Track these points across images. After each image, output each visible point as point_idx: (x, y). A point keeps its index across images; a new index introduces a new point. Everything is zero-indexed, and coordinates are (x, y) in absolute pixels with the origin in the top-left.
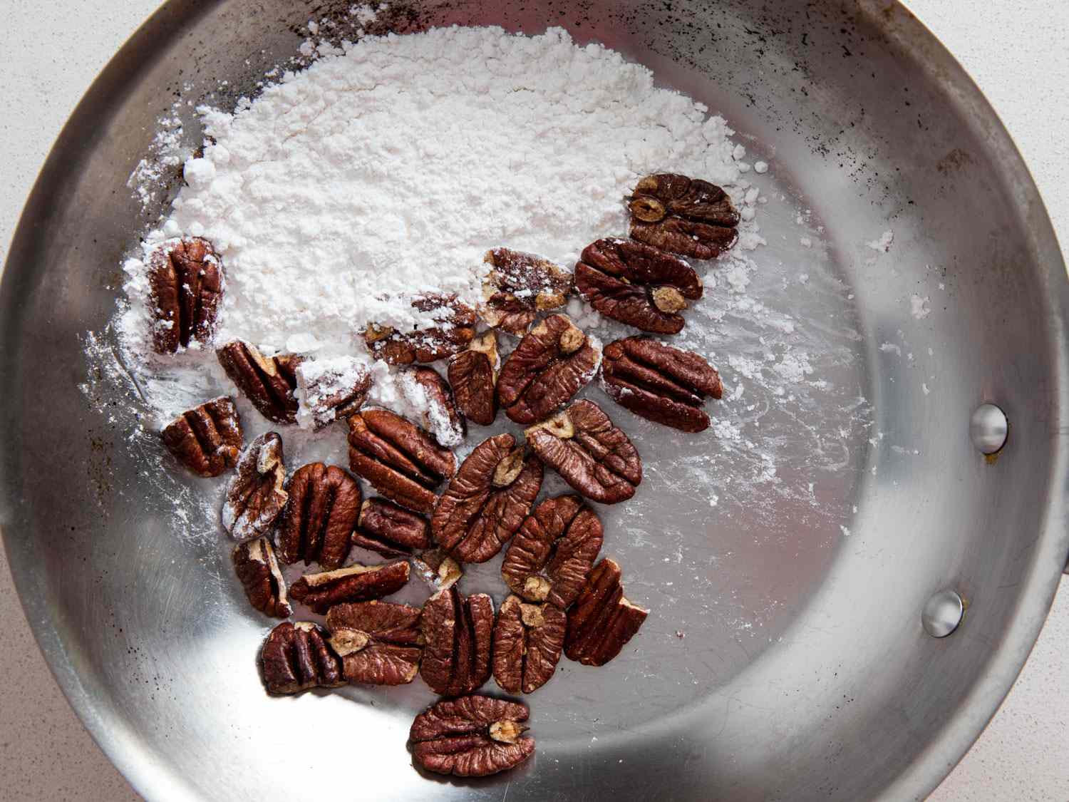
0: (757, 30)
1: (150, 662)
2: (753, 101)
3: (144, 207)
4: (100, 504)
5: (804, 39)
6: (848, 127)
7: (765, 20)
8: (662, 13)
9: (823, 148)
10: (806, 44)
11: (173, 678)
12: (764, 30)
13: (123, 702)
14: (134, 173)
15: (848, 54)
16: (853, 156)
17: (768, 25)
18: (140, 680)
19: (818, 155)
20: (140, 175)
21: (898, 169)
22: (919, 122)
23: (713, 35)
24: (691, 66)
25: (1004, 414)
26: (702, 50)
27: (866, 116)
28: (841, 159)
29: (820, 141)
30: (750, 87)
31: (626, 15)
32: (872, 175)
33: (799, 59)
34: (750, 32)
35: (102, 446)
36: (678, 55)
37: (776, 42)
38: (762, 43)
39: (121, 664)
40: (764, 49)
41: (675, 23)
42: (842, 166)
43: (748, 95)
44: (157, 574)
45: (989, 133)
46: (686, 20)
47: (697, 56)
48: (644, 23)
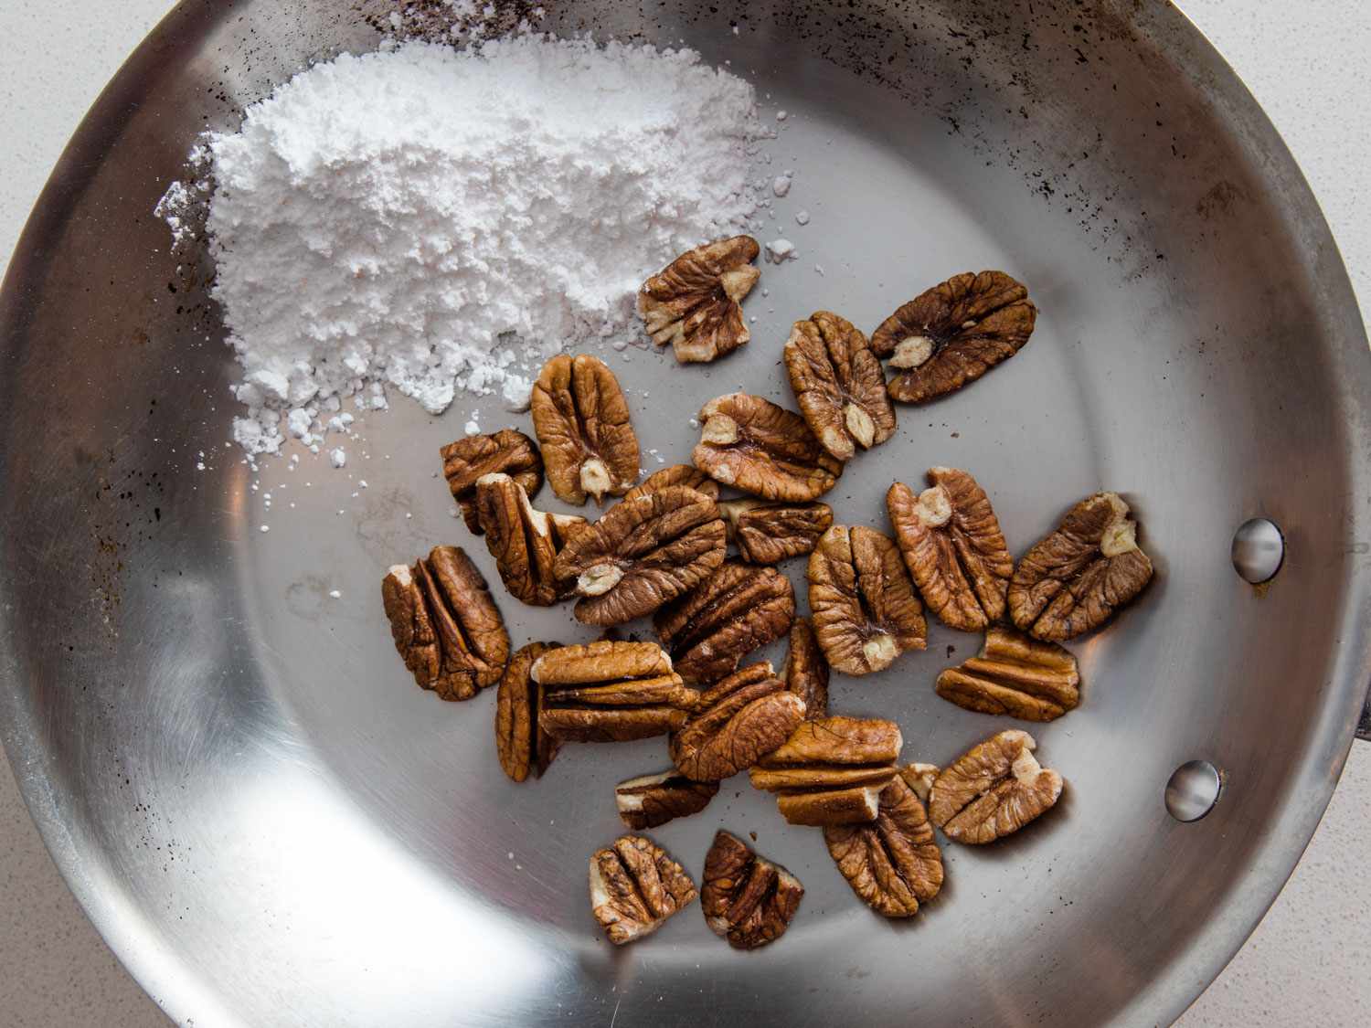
0: (965, 32)
1: (163, 823)
2: (956, 127)
3: (176, 244)
4: (107, 620)
5: (1025, 41)
6: (1079, 159)
7: (975, 17)
8: (842, 10)
9: (1047, 188)
10: (1028, 49)
11: (191, 846)
12: (974, 31)
13: (126, 870)
14: (163, 199)
15: (1083, 59)
16: (1085, 198)
17: (979, 23)
18: (150, 846)
19: (1040, 196)
20: (171, 201)
21: (1143, 213)
22: (1173, 148)
23: (907, 39)
24: (877, 81)
25: (1279, 530)
26: (891, 59)
27: (1104, 143)
28: (1070, 202)
29: (1042, 179)
30: (953, 108)
31: (796, 13)
32: (1110, 223)
33: (1017, 69)
34: (955, 35)
35: (111, 547)
36: (860, 65)
37: (988, 47)
38: (970, 48)
39: (126, 823)
40: (973, 56)
41: (858, 23)
42: (1070, 210)
43: (950, 118)
44: (176, 715)
45: (1268, 157)
46: (872, 19)
47: (886, 68)
48: (818, 24)
